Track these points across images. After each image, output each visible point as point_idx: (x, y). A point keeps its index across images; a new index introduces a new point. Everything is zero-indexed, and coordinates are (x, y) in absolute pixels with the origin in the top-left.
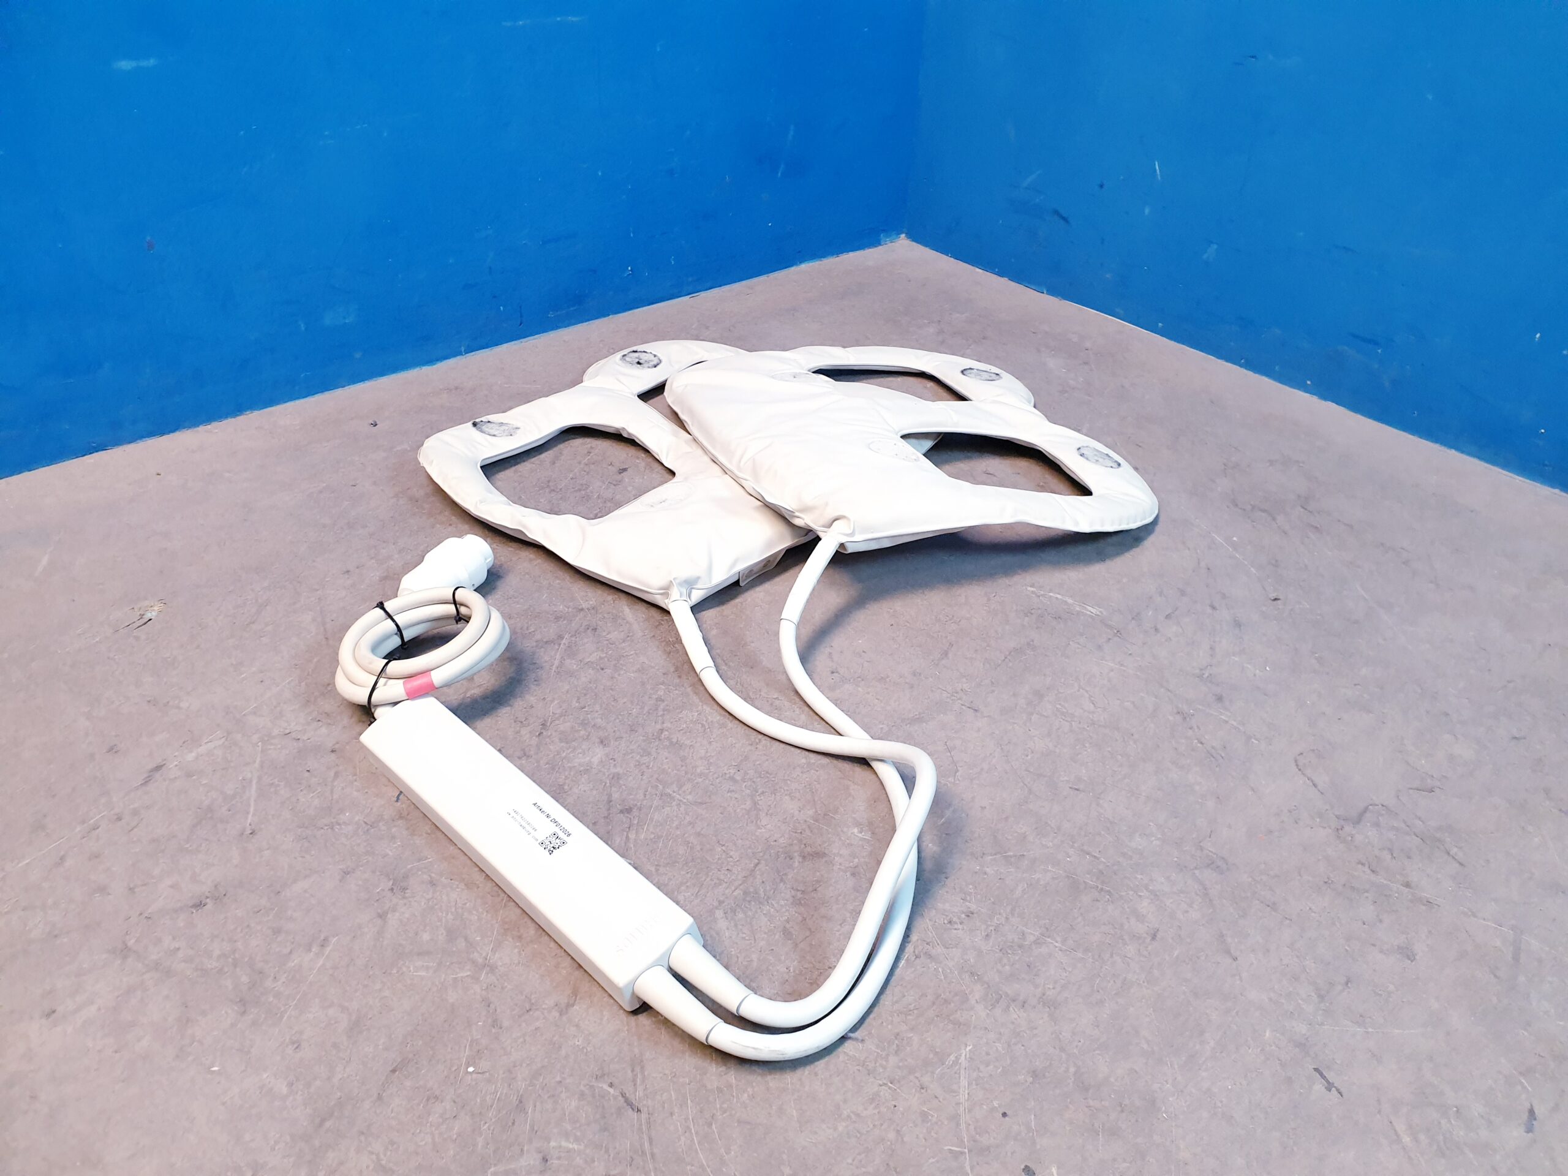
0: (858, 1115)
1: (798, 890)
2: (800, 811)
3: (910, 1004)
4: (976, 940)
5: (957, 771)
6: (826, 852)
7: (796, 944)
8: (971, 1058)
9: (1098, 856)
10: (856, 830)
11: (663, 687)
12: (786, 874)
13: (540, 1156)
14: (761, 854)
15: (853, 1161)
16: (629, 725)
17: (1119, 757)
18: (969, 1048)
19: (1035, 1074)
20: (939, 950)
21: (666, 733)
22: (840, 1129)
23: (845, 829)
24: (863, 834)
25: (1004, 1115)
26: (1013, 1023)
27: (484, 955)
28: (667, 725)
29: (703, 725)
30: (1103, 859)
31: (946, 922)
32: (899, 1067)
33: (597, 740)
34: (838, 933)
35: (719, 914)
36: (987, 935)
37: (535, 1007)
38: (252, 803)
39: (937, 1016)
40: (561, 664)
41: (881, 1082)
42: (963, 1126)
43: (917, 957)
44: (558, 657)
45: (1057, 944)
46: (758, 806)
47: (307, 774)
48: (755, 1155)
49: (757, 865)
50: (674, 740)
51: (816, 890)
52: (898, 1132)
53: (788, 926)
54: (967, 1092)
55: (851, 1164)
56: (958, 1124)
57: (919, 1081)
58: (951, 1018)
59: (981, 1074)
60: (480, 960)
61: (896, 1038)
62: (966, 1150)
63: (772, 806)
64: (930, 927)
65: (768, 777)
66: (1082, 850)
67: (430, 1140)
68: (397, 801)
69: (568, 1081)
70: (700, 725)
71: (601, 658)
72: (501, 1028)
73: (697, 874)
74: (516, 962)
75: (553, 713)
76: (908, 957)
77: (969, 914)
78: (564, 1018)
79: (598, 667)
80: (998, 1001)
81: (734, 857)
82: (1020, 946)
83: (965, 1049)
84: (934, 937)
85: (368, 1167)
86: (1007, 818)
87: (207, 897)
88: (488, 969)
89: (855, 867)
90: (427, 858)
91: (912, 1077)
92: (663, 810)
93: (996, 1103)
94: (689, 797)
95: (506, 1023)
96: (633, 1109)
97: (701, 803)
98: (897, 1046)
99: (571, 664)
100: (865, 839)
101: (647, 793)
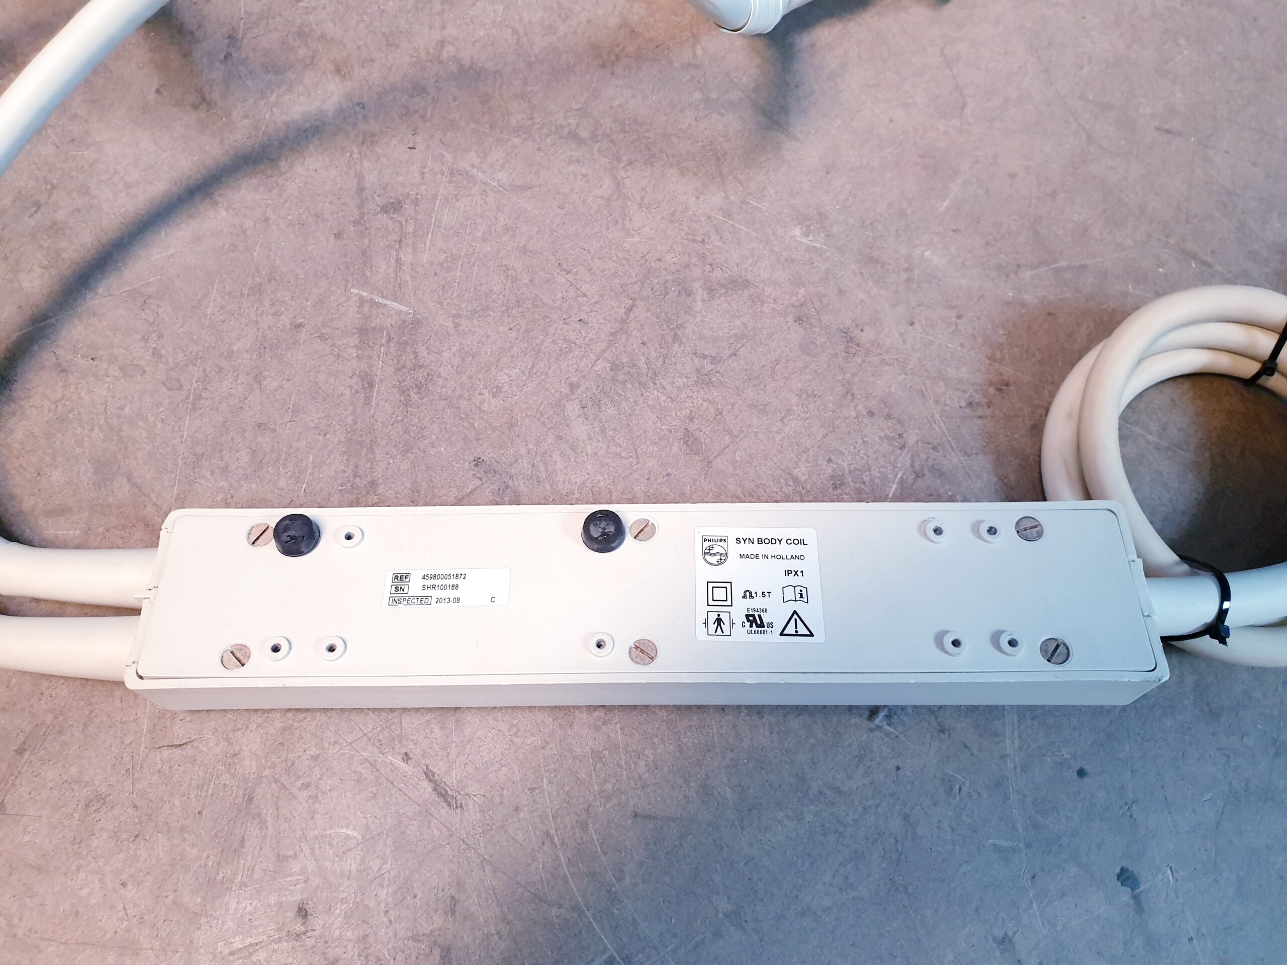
0: (838, 791)
1: (704, 357)
2: (698, 198)
5: (964, 105)
6: (750, 277)
9: (1210, 260)
10: (797, 232)
12: (682, 326)
14: (636, 287)
15: (834, 876)
16: (384, 34)
17: (1237, 64)
22: (809, 818)
23: (779, 231)
24: (811, 238)
25: (1081, 773)
28: (451, 31)
30: (1219, 267)
31: (963, 404)
33: (331, 67)
34: (778, 438)
35: (572, 408)
43: (917, 476)
46: (624, 191)
48: (667, 879)
49: (630, 310)
52: (906, 817)
53: (691, 427)
54: (1016, 733)
55: (831, 884)
56: (1006, 797)
62: (1022, 845)
63: (648, 189)
64: (937, 416)
66: (1183, 251)
70: (510, 31)
73: (527, 331)
75: (246, 12)
76: (902, 477)
81: (590, 294)
84: (945, 435)
86: (1054, 193)
89: (802, 305)
92: (457, 204)
94: (503, 176)
96: (449, 805)
97: (523, 188)
100: (815, 247)
101: (426, 171)
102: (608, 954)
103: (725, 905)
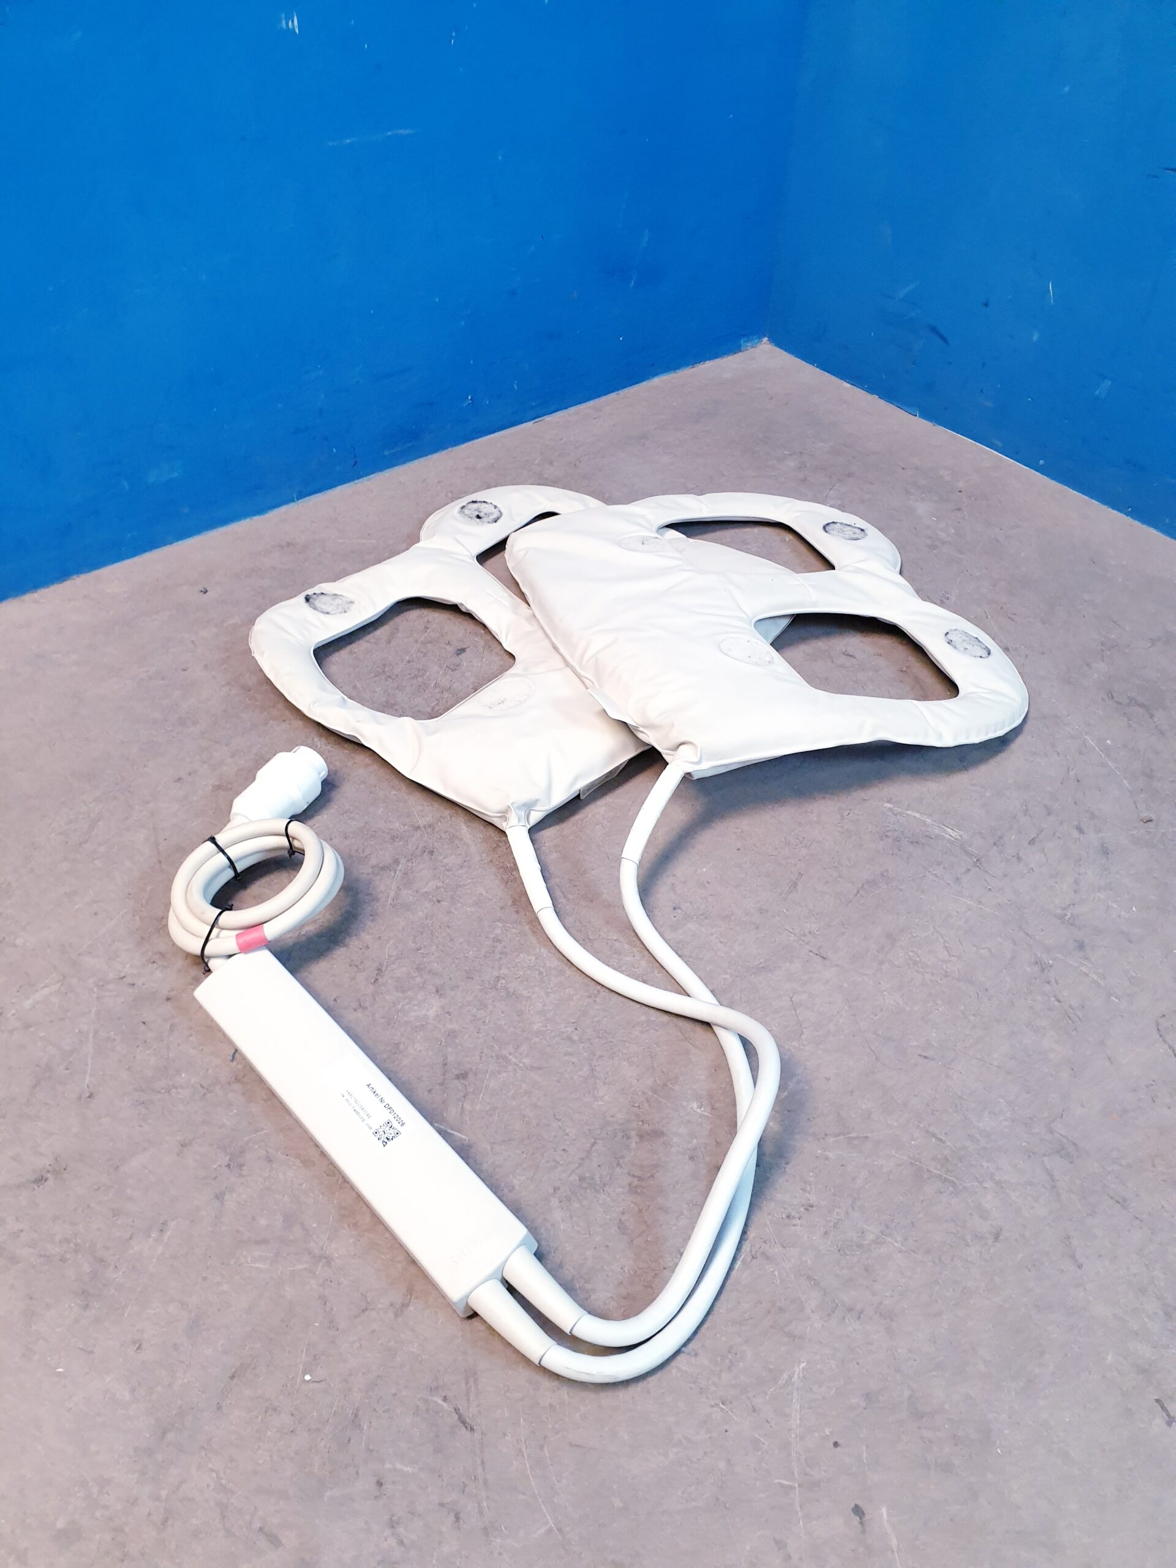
0: (689, 1440)
1: (635, 1176)
2: (638, 1080)
3: (746, 1313)
4: (814, 1238)
5: (802, 1033)
6: (665, 1129)
7: (632, 1240)
8: (804, 1377)
9: (944, 1139)
10: (695, 1105)
11: (501, 925)
12: (623, 1157)
13: (374, 1480)
14: (598, 1132)
15: (683, 1493)
16: (466, 970)
17: (972, 1018)
18: (803, 1365)
19: (868, 1397)
20: (777, 1249)
21: (503, 981)
22: (671, 1455)
23: (685, 1104)
24: (703, 1109)
25: (836, 1444)
26: (848, 1336)
27: (321, 1244)
28: (504, 971)
29: (541, 973)
30: (949, 1144)
31: (784, 1216)
32: (732, 1386)
33: (434, 990)
34: (674, 1228)
35: (554, 1202)
36: (826, 1233)
37: (371, 1307)
38: (89, 1061)
39: (772, 1327)
40: (397, 896)
41: (713, 1403)
42: (794, 1456)
43: (753, 1258)
44: (394, 886)
45: (896, 1245)
46: (595, 1073)
47: (143, 1027)
48: (587, 1483)
49: (594, 1144)
50: (511, 990)
51: (653, 1176)
52: (729, 1461)
53: (624, 1218)
54: (798, 1416)
56: (789, 1454)
57: (751, 1402)
58: (786, 1330)
59: (814, 1397)
60: (317, 1251)
61: (730, 1352)
62: (796, 1485)
63: (610, 1074)
64: (768, 1222)
65: (606, 1038)
66: (927, 1132)
67: (268, 1459)
68: (232, 1060)
69: (404, 1393)
70: (538, 972)
71: (438, 888)
72: (337, 1330)
73: (532, 1154)
74: (353, 1253)
75: (388, 955)
76: (744, 1258)
77: (809, 1207)
78: (400, 1319)
79: (434, 899)
80: (834, 1311)
81: (570, 1135)
82: (859, 1246)
83: (798, 1366)
84: (772, 1234)
85: (208, 1486)
86: (852, 1092)
87: (48, 1171)
88: (325, 1261)
89: (694, 1149)
90: (262, 1129)
91: (744, 1398)
92: (500, 1076)
93: (827, 1431)
94: (526, 1061)
95: (342, 1325)
96: (466, 1428)
97: (539, 1068)
98: (731, 1360)
99: (407, 895)
100: (704, 1115)
101: (483, 1055)
102: (549, 1525)
103: (618, 1503)
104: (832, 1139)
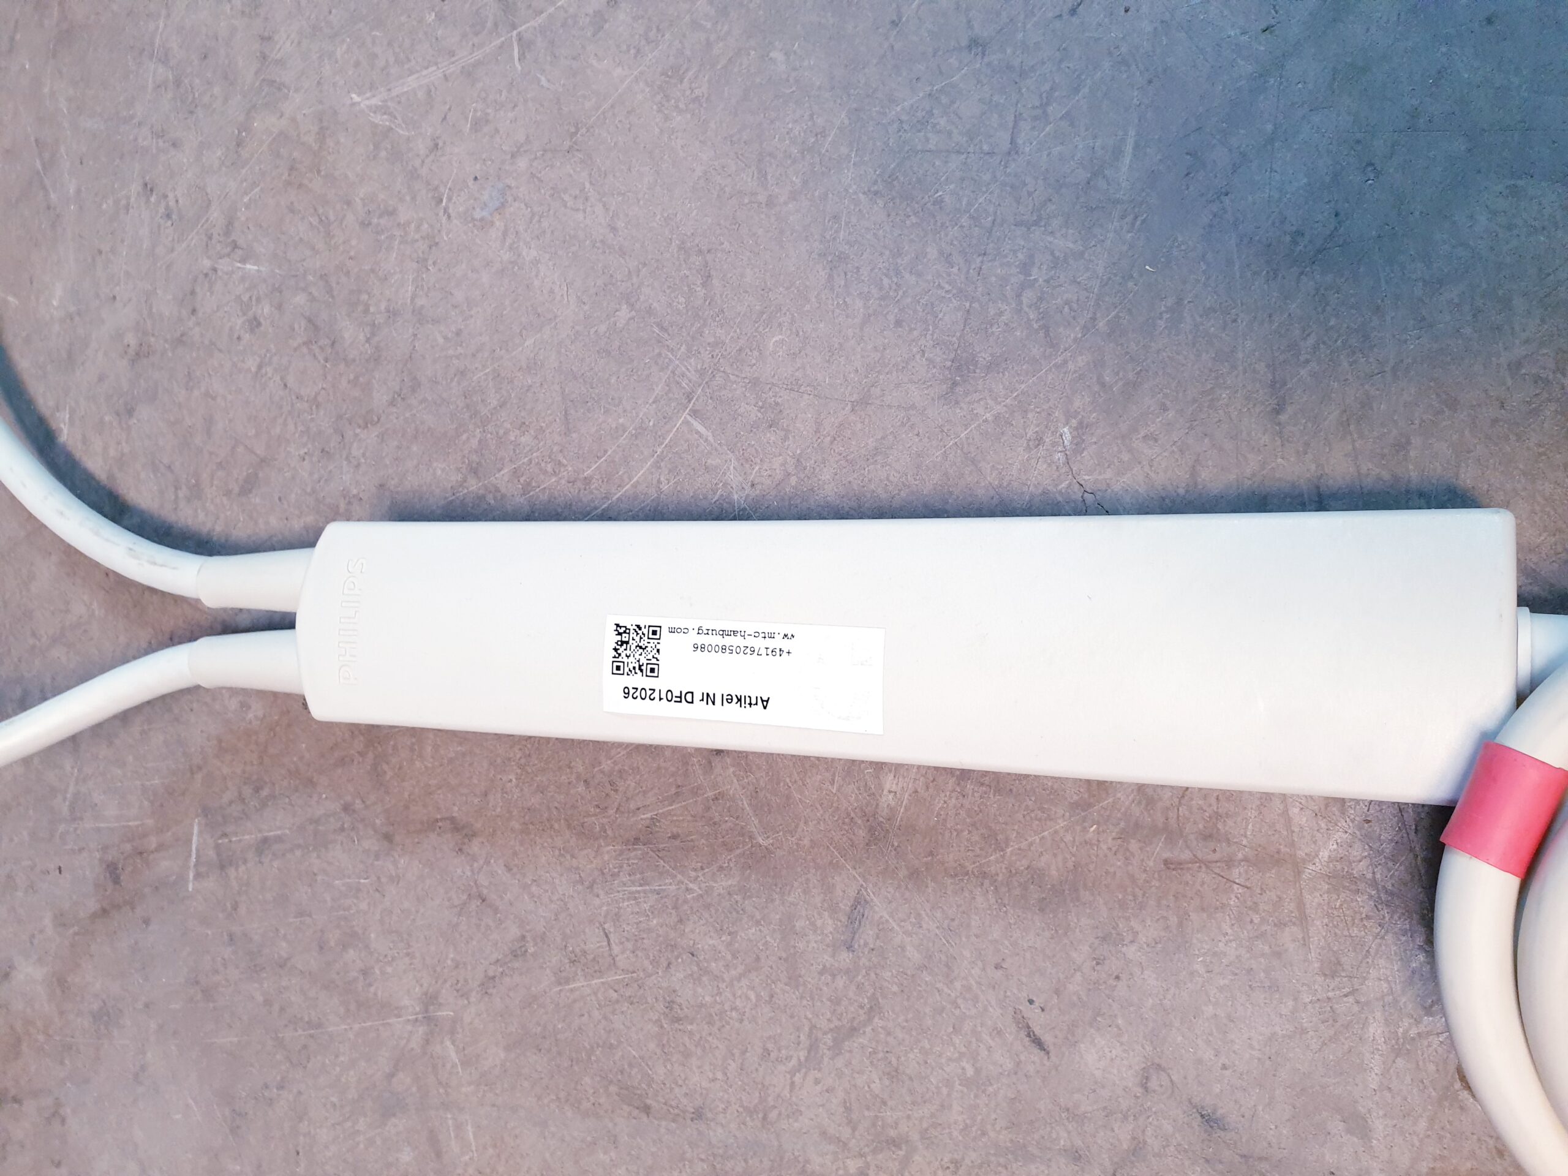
3: (311, 223)
4: (185, 160)
7: (263, 461)
8: (371, 89)
18: (356, 98)
20: (216, 215)
26: (299, 43)
27: (409, 1028)
32: (414, 198)
36: (174, 145)
37: (475, 889)
39: (319, 172)
41: (444, 219)
42: (478, 55)
45: (161, 25)
51: (169, 467)
57: (427, 156)
58: (315, 147)
59: (392, 60)
60: (421, 1030)
61: (370, 224)
67: (744, 982)
69: (581, 769)
72: (523, 937)
74: (407, 960)
77: (148, 188)
78: (478, 825)
80: (272, 83)
82: (178, 83)
83: (359, 103)
85: (817, 1082)
88: (431, 1008)
91: (424, 171)
93: (431, 18)
95: (514, 931)
98: (380, 216)
104: (53, 196)
